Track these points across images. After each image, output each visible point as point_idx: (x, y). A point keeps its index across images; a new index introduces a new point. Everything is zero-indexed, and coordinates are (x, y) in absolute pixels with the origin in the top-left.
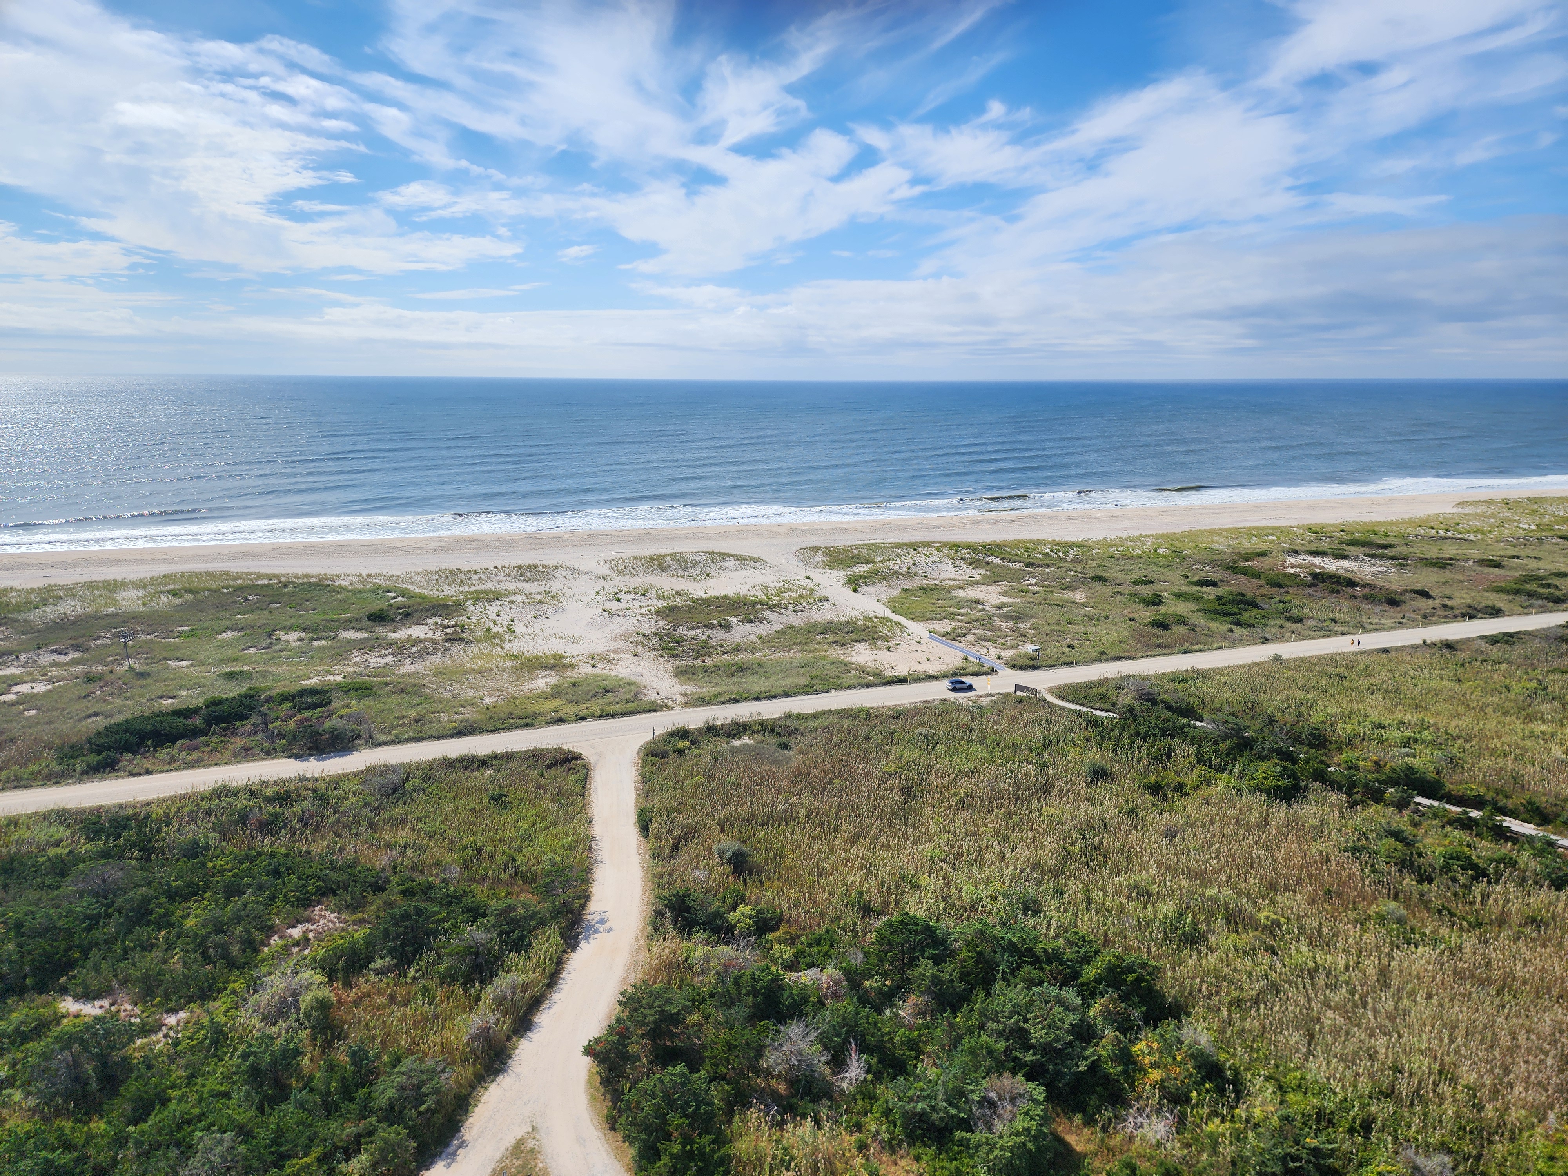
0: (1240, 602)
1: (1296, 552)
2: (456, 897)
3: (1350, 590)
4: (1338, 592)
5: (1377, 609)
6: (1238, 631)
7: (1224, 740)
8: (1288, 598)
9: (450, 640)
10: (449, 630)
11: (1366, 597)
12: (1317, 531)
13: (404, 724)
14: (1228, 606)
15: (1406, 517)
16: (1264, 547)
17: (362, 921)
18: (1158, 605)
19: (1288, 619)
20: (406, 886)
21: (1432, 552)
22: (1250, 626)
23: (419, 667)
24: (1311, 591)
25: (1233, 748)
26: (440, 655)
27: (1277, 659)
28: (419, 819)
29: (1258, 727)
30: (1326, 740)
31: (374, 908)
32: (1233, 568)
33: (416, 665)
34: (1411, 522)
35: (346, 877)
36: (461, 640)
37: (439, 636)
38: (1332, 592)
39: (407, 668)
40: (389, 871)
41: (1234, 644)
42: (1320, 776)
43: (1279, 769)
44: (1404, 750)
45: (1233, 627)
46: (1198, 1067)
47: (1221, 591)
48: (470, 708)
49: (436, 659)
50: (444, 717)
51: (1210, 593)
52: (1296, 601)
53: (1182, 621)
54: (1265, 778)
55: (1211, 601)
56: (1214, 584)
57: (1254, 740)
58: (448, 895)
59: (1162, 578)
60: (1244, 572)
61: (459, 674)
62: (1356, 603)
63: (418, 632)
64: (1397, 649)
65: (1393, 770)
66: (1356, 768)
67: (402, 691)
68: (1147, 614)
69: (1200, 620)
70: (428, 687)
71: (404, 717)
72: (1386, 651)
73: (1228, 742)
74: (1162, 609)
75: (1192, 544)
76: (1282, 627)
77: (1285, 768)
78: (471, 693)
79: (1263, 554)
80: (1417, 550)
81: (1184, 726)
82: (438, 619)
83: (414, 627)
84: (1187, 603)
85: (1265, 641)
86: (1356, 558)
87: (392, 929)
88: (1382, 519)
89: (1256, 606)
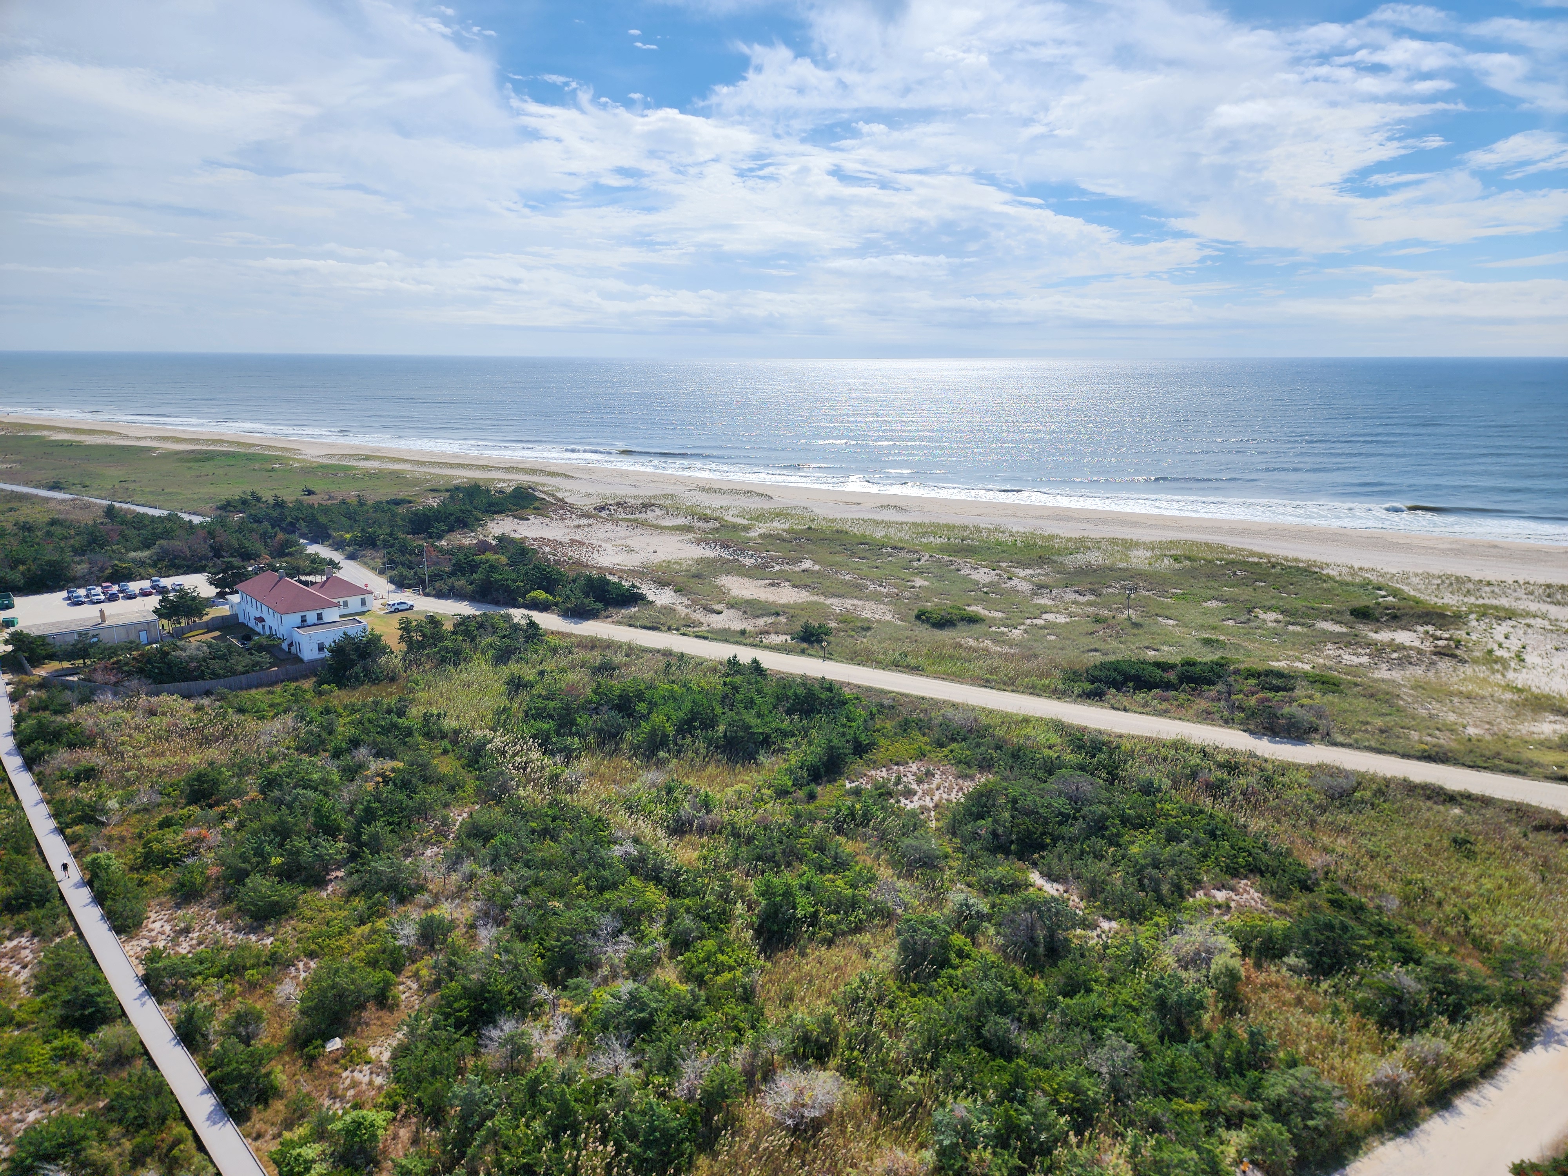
2: (1389, 930)
9: (1440, 653)
10: (1440, 643)
13: (1366, 731)
17: (1283, 912)
20: (1336, 896)
23: (1396, 675)
26: (1423, 667)
28: (1363, 834)
31: (1298, 904)
33: (1393, 673)
35: (1275, 863)
36: (1454, 656)
37: (1428, 646)
39: (1383, 673)
40: (1320, 875)
48: (1448, 734)
49: (1419, 671)
50: (1415, 735)
58: (1380, 925)
61: (1443, 694)
63: (1403, 637)
67: (1372, 696)
70: (1402, 699)
71: (1367, 723)
78: (1452, 717)
82: (1430, 629)
83: (1400, 631)
87: (1312, 933)
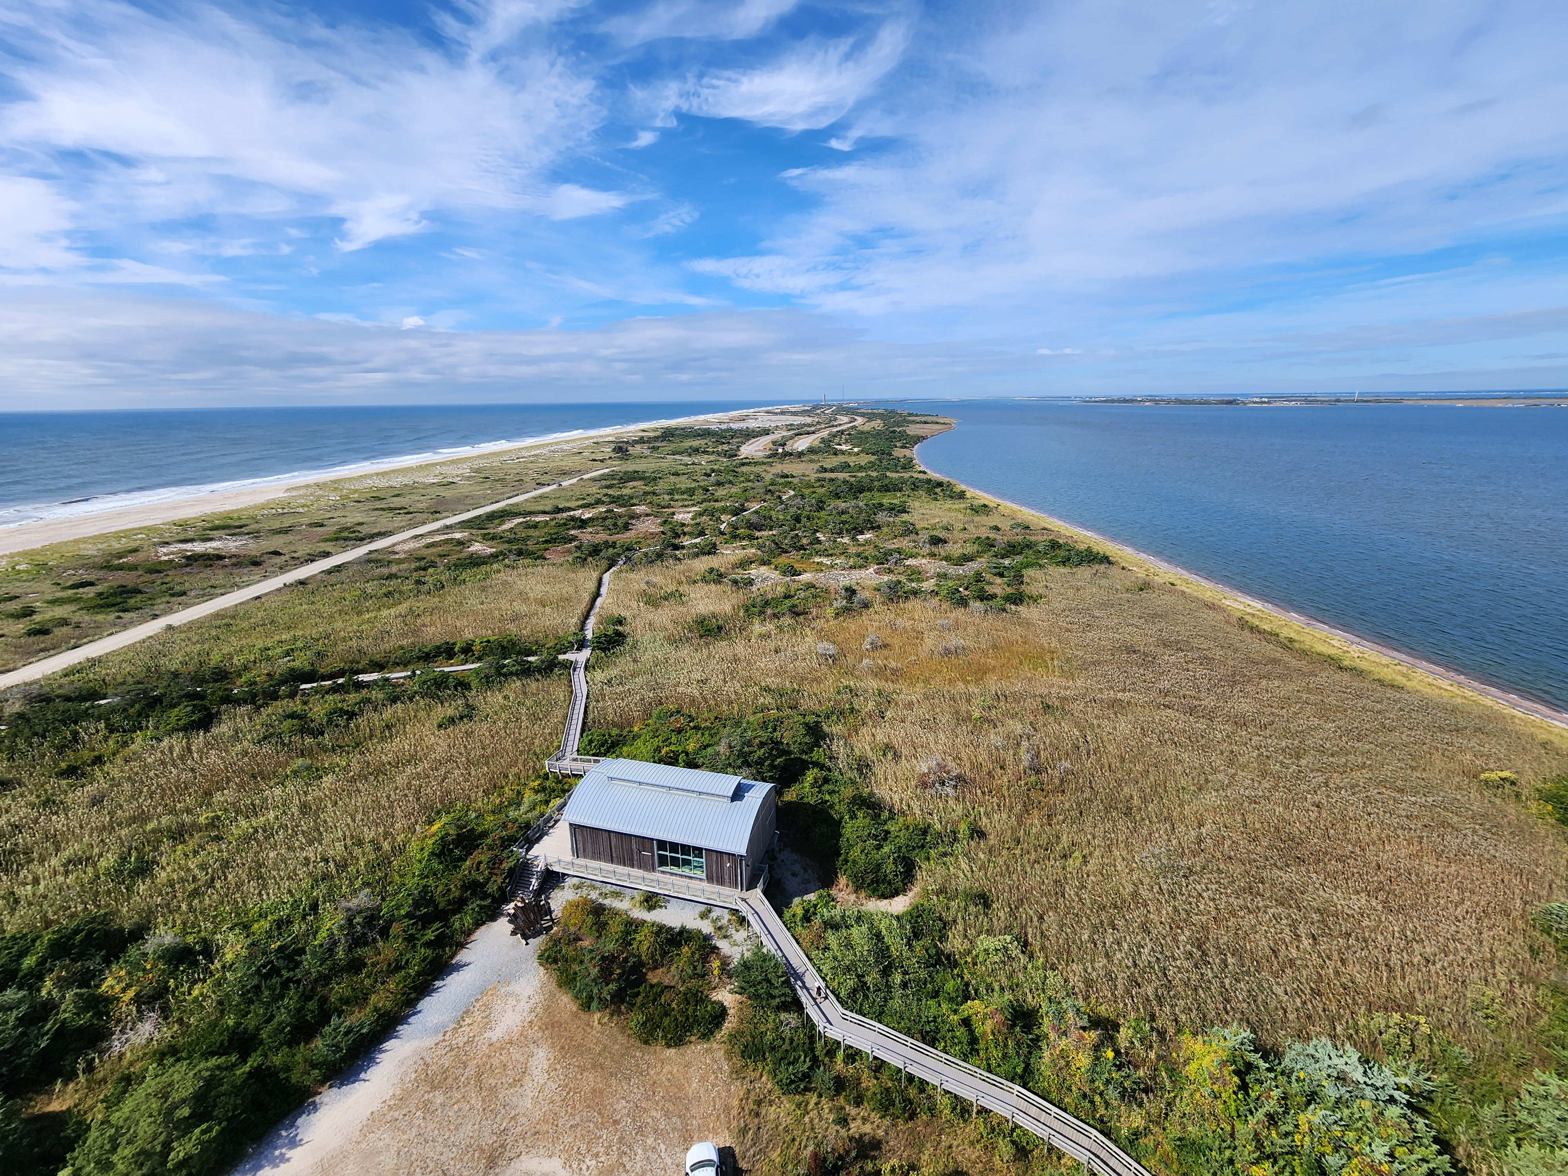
0: (121, 593)
1: (167, 543)
3: (221, 562)
4: (211, 566)
5: (246, 570)
6: (127, 616)
7: (132, 706)
8: (168, 579)
11: (234, 565)
12: (183, 525)
14: (111, 599)
15: (252, 504)
16: (134, 545)
18: (30, 615)
19: (172, 595)
21: (277, 525)
22: (137, 609)
24: (188, 569)
25: (143, 709)
27: (170, 628)
29: (165, 683)
30: (227, 673)
32: (108, 567)
34: (256, 507)
38: (206, 566)
41: (125, 627)
42: (228, 699)
43: (189, 709)
44: (286, 659)
45: (121, 614)
46: (169, 962)
47: (99, 588)
51: (89, 592)
52: (178, 579)
53: (64, 622)
54: (178, 720)
55: (92, 599)
56: (91, 584)
57: (163, 695)
59: (29, 590)
60: (121, 568)
62: (228, 570)
64: (266, 594)
65: (281, 675)
66: (255, 683)
68: (21, 626)
69: (86, 618)
72: (258, 598)
73: (137, 706)
74: (37, 618)
75: (58, 555)
76: (168, 602)
77: (194, 706)
79: (135, 550)
80: (265, 526)
81: (88, 709)
84: (65, 607)
85: (155, 617)
86: (220, 539)
88: (234, 508)
89: (140, 592)
